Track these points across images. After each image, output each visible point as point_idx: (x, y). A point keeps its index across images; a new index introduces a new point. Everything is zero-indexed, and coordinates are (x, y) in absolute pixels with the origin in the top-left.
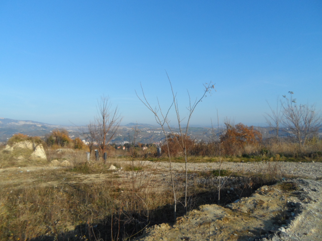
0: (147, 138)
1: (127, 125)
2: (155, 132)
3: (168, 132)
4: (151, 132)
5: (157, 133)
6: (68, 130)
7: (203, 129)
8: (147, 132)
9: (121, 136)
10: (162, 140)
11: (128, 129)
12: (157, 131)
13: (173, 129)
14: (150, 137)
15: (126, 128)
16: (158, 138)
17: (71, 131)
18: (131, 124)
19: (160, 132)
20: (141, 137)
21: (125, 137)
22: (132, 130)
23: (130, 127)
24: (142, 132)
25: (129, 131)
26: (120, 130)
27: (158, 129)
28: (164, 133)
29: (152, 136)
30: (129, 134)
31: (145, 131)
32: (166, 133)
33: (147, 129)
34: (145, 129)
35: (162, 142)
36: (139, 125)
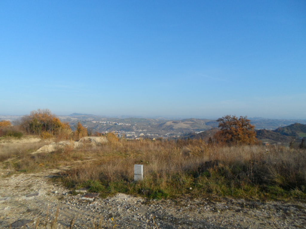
0: (93, 128)
1: (71, 115)
2: (100, 122)
3: (114, 122)
4: (96, 122)
5: (102, 123)
6: (5, 120)
7: (146, 120)
8: (92, 122)
10: (108, 130)
11: (72, 119)
12: (103, 121)
13: (118, 120)
15: (70, 118)
16: (103, 128)
18: (75, 114)
19: (105, 122)
20: (86, 127)
22: (76, 120)
23: (74, 117)
24: (87, 122)
25: (74, 121)
26: (64, 120)
27: (103, 119)
28: (109, 123)
29: (97, 126)
30: (74, 123)
31: (90, 121)
32: (111, 124)
33: (92, 119)
34: (89, 119)
35: (108, 132)
36: (83, 116)
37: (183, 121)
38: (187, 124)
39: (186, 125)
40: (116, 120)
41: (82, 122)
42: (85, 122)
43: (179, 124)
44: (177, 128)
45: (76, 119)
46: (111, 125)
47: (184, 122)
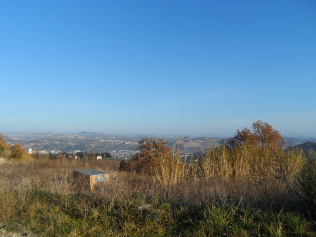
0: (99, 147)
1: (80, 134)
2: (108, 141)
3: (122, 141)
4: (104, 141)
5: (110, 142)
6: (12, 138)
7: (156, 138)
8: (100, 141)
9: (73, 144)
10: (116, 149)
11: (80, 137)
12: (111, 140)
13: (127, 139)
14: (103, 146)
15: (78, 137)
16: (111, 147)
17: (16, 138)
18: (84, 132)
19: (113, 141)
20: (93, 145)
21: (77, 146)
22: (84, 139)
23: (83, 136)
24: (95, 141)
25: (81, 140)
26: (72, 138)
27: (112, 138)
28: (117, 142)
29: (105, 145)
30: (81, 142)
31: (98, 140)
32: (119, 142)
33: (100, 138)
34: (98, 138)
35: (115, 151)
36: (91, 134)
37: (194, 139)
38: (197, 142)
39: (196, 144)
40: (125, 139)
41: (90, 140)
42: (92, 141)
43: (189, 143)
44: (187, 147)
45: (84, 137)
46: (119, 144)
47: (195, 141)
